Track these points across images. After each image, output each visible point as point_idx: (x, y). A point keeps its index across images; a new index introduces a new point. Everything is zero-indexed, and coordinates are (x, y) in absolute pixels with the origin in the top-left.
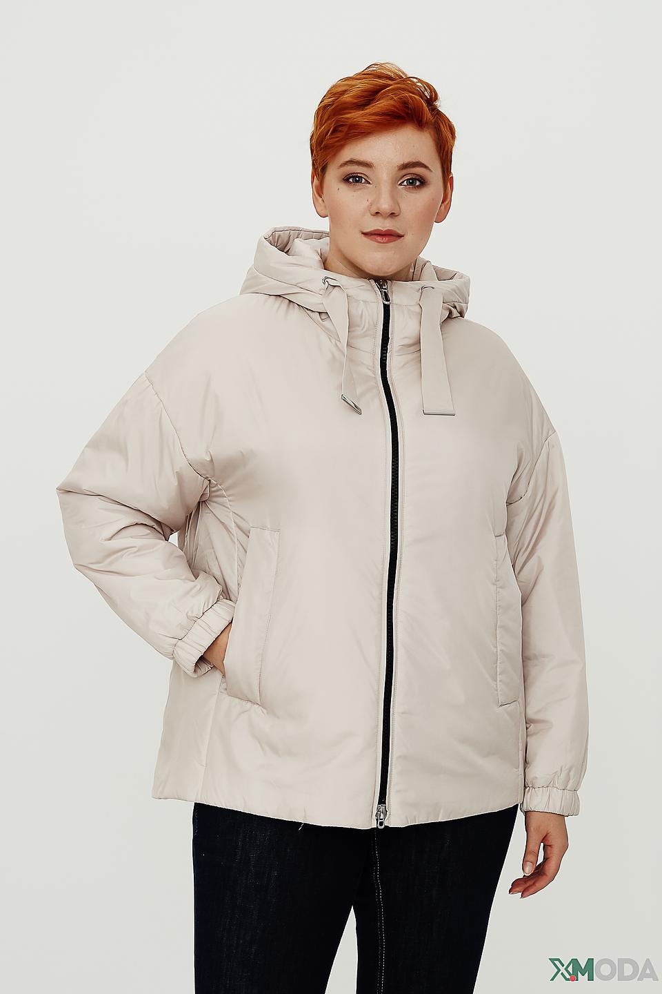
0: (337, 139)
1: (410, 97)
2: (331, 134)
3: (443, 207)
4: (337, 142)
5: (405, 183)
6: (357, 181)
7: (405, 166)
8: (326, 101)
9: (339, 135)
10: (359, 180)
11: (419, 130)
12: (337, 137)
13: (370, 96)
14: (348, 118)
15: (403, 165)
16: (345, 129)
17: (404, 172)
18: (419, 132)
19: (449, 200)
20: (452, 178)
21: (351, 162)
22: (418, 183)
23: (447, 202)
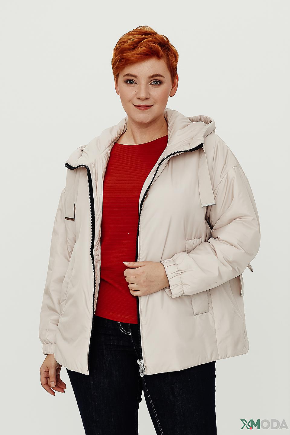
0: (121, 65)
1: (153, 45)
2: (119, 62)
3: (173, 90)
4: (121, 66)
5: (153, 83)
6: (131, 83)
7: (152, 77)
8: (118, 46)
9: (123, 63)
10: (132, 82)
11: (158, 59)
12: (120, 64)
13: (136, 45)
14: (125, 56)
15: (151, 76)
16: (124, 60)
17: (152, 79)
18: (158, 61)
19: (176, 86)
20: (178, 76)
21: (128, 75)
22: (159, 83)
23: (175, 87)
